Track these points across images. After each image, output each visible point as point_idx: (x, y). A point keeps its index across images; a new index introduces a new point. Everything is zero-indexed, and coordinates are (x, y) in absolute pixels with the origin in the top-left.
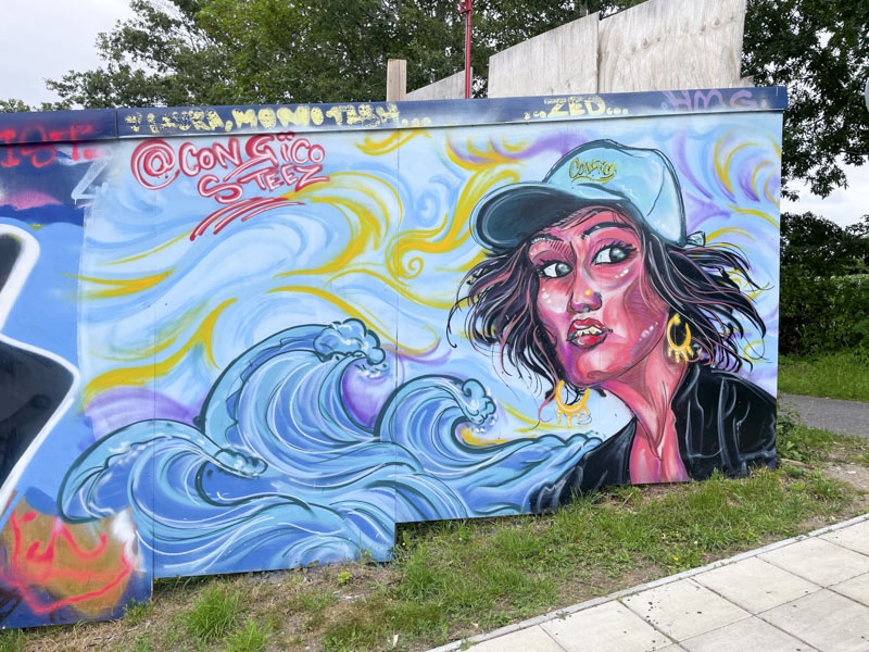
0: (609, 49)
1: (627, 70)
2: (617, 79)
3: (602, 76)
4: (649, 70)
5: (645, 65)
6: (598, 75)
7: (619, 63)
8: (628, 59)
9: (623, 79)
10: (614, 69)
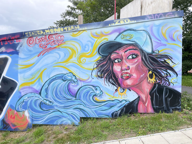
0: (144, 5)
1: (147, 9)
2: (145, 12)
3: (142, 12)
4: (152, 9)
5: (151, 8)
6: (141, 12)
7: (146, 8)
8: (148, 7)
9: (146, 12)
10: (145, 9)
